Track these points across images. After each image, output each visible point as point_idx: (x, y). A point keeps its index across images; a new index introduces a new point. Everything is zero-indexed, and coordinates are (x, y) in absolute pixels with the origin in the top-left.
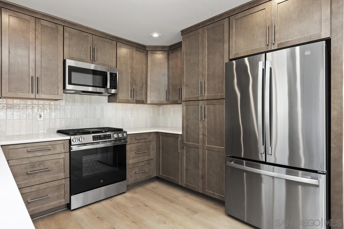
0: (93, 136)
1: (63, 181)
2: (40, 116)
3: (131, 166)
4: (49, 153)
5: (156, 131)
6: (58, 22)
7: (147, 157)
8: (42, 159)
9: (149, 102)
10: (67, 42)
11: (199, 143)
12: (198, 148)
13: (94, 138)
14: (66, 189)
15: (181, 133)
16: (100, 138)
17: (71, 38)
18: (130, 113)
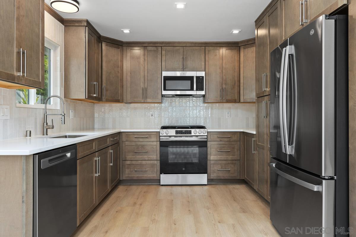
0: (176, 131)
1: (156, 162)
2: (152, 115)
3: (212, 162)
4: (147, 140)
5: (242, 130)
6: (158, 45)
7: (231, 156)
8: (143, 143)
9: (242, 100)
10: (164, 58)
11: (264, 144)
12: (263, 149)
13: (177, 132)
14: (157, 168)
15: (255, 133)
16: (181, 132)
17: (167, 54)
18: (227, 113)
